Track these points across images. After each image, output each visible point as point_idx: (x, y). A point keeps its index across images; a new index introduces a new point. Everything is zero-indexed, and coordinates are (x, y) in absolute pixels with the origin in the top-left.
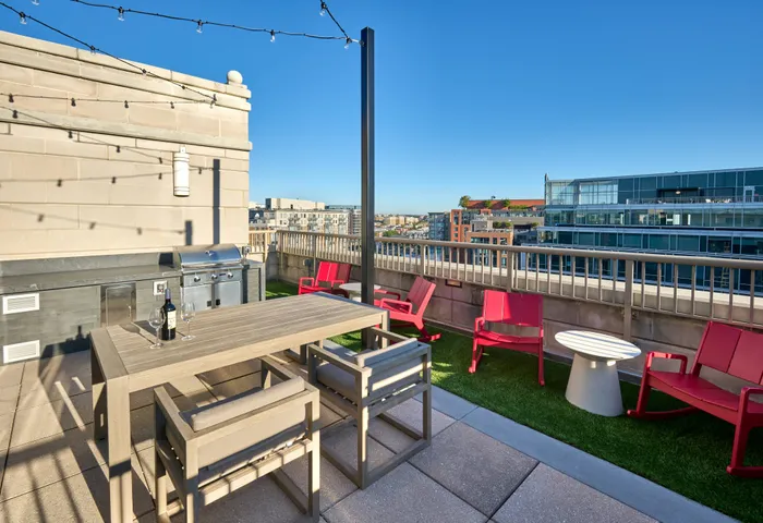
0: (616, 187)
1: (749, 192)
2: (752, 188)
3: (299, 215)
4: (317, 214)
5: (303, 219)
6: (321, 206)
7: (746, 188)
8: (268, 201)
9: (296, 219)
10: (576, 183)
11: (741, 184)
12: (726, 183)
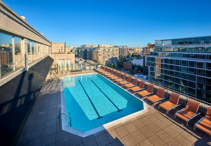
0: (171, 41)
1: (202, 43)
2: (203, 41)
3: (106, 48)
4: (110, 48)
5: (106, 49)
6: (112, 46)
7: (202, 41)
8: (99, 45)
9: (105, 49)
10: (162, 41)
11: (200, 40)
12: (197, 40)
